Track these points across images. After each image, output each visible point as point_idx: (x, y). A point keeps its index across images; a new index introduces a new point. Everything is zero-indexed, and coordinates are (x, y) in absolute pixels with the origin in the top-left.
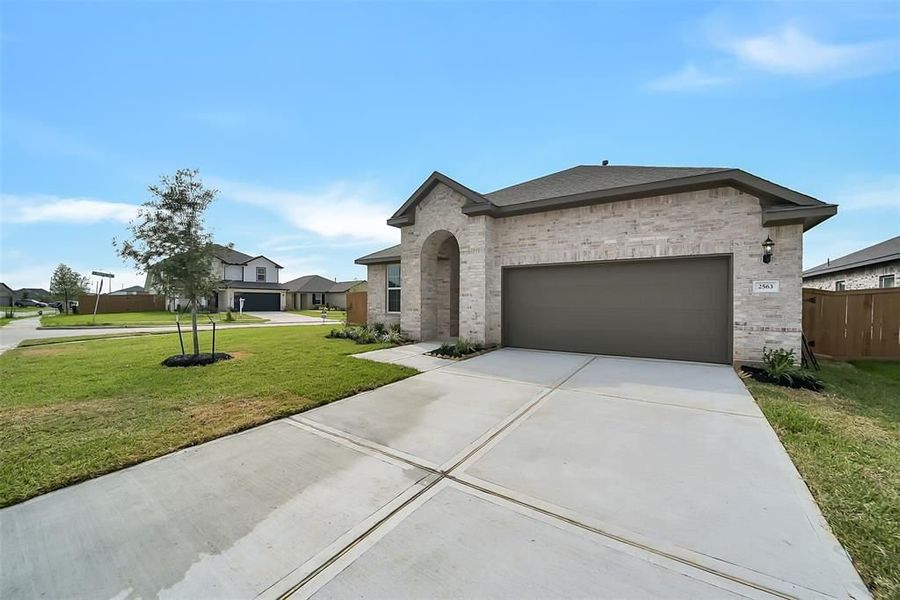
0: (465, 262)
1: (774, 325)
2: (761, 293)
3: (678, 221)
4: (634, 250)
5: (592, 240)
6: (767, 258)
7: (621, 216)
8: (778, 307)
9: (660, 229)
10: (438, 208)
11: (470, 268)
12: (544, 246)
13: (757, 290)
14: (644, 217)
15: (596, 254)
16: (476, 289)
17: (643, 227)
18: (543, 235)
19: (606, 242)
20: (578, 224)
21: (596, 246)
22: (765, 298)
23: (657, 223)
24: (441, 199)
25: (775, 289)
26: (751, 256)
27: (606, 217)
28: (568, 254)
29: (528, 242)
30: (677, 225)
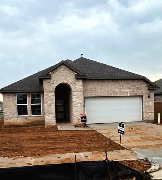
0: (75, 95)
1: (150, 112)
2: (148, 105)
3: (133, 87)
4: (123, 94)
5: (113, 90)
6: (149, 97)
7: (120, 84)
8: (150, 108)
9: (128, 88)
10: (62, 74)
11: (77, 97)
12: (99, 91)
13: (147, 104)
14: (125, 85)
15: (114, 94)
16: (80, 104)
17: (125, 88)
18: (98, 87)
19: (116, 91)
20: (109, 85)
21: (113, 92)
22: (149, 106)
23: (128, 87)
24: (63, 71)
25: (150, 104)
26: (146, 96)
27: (116, 84)
28: (106, 94)
29: (94, 89)
30: (132, 88)
